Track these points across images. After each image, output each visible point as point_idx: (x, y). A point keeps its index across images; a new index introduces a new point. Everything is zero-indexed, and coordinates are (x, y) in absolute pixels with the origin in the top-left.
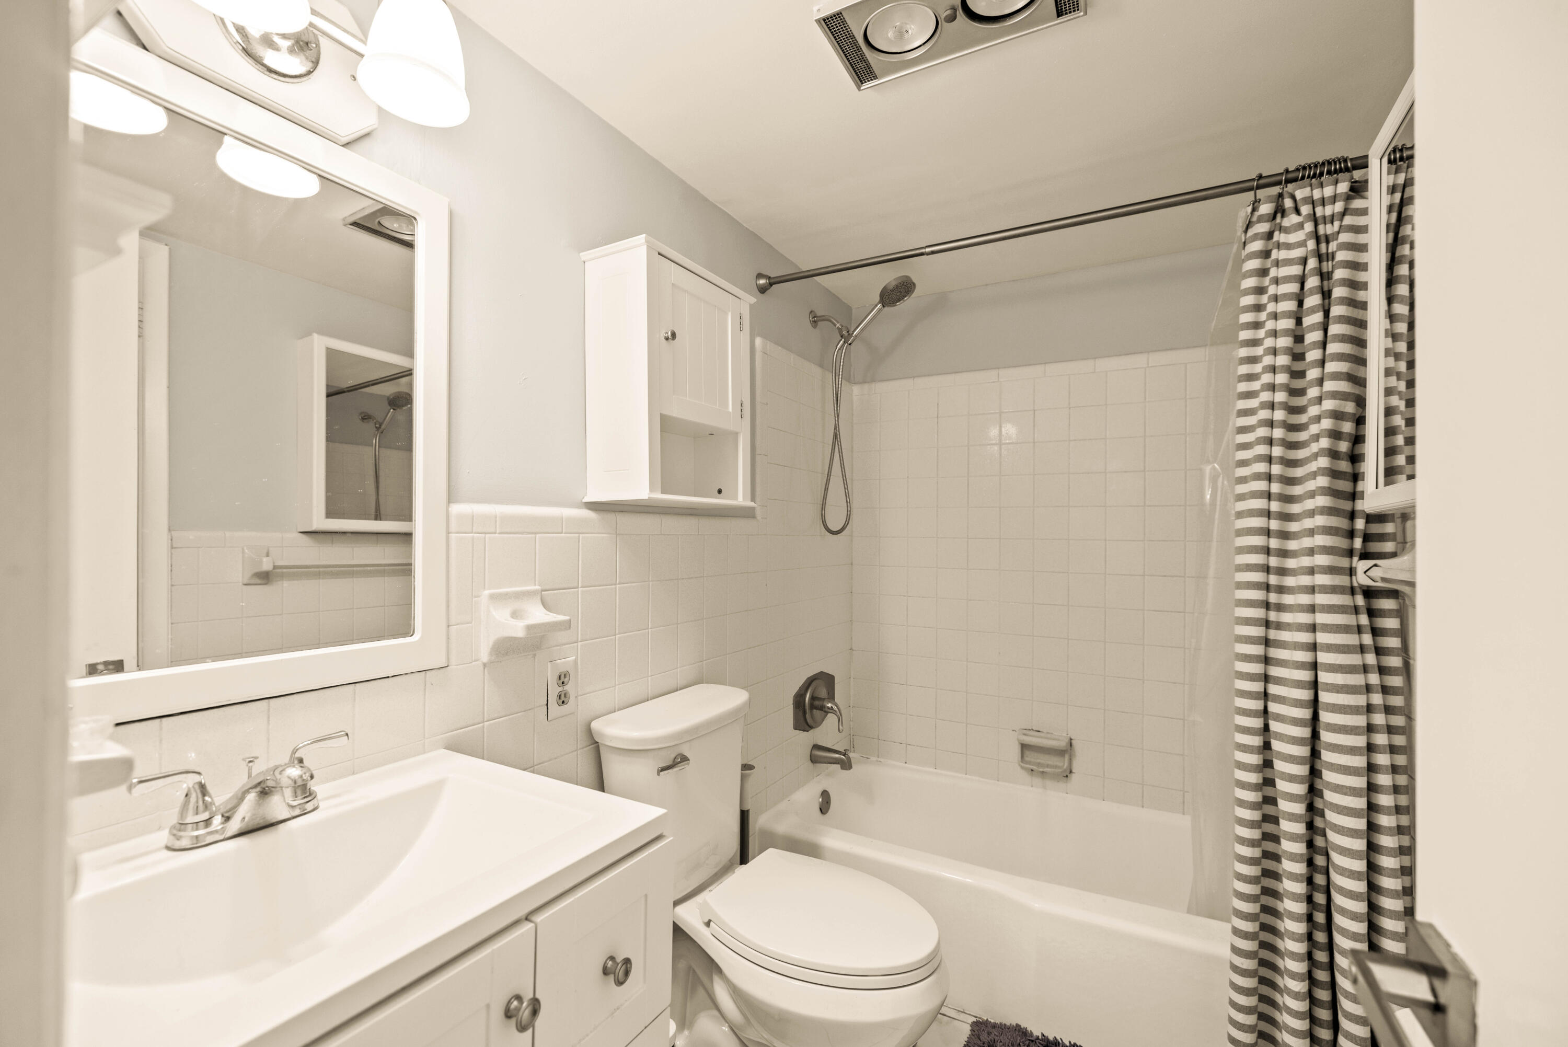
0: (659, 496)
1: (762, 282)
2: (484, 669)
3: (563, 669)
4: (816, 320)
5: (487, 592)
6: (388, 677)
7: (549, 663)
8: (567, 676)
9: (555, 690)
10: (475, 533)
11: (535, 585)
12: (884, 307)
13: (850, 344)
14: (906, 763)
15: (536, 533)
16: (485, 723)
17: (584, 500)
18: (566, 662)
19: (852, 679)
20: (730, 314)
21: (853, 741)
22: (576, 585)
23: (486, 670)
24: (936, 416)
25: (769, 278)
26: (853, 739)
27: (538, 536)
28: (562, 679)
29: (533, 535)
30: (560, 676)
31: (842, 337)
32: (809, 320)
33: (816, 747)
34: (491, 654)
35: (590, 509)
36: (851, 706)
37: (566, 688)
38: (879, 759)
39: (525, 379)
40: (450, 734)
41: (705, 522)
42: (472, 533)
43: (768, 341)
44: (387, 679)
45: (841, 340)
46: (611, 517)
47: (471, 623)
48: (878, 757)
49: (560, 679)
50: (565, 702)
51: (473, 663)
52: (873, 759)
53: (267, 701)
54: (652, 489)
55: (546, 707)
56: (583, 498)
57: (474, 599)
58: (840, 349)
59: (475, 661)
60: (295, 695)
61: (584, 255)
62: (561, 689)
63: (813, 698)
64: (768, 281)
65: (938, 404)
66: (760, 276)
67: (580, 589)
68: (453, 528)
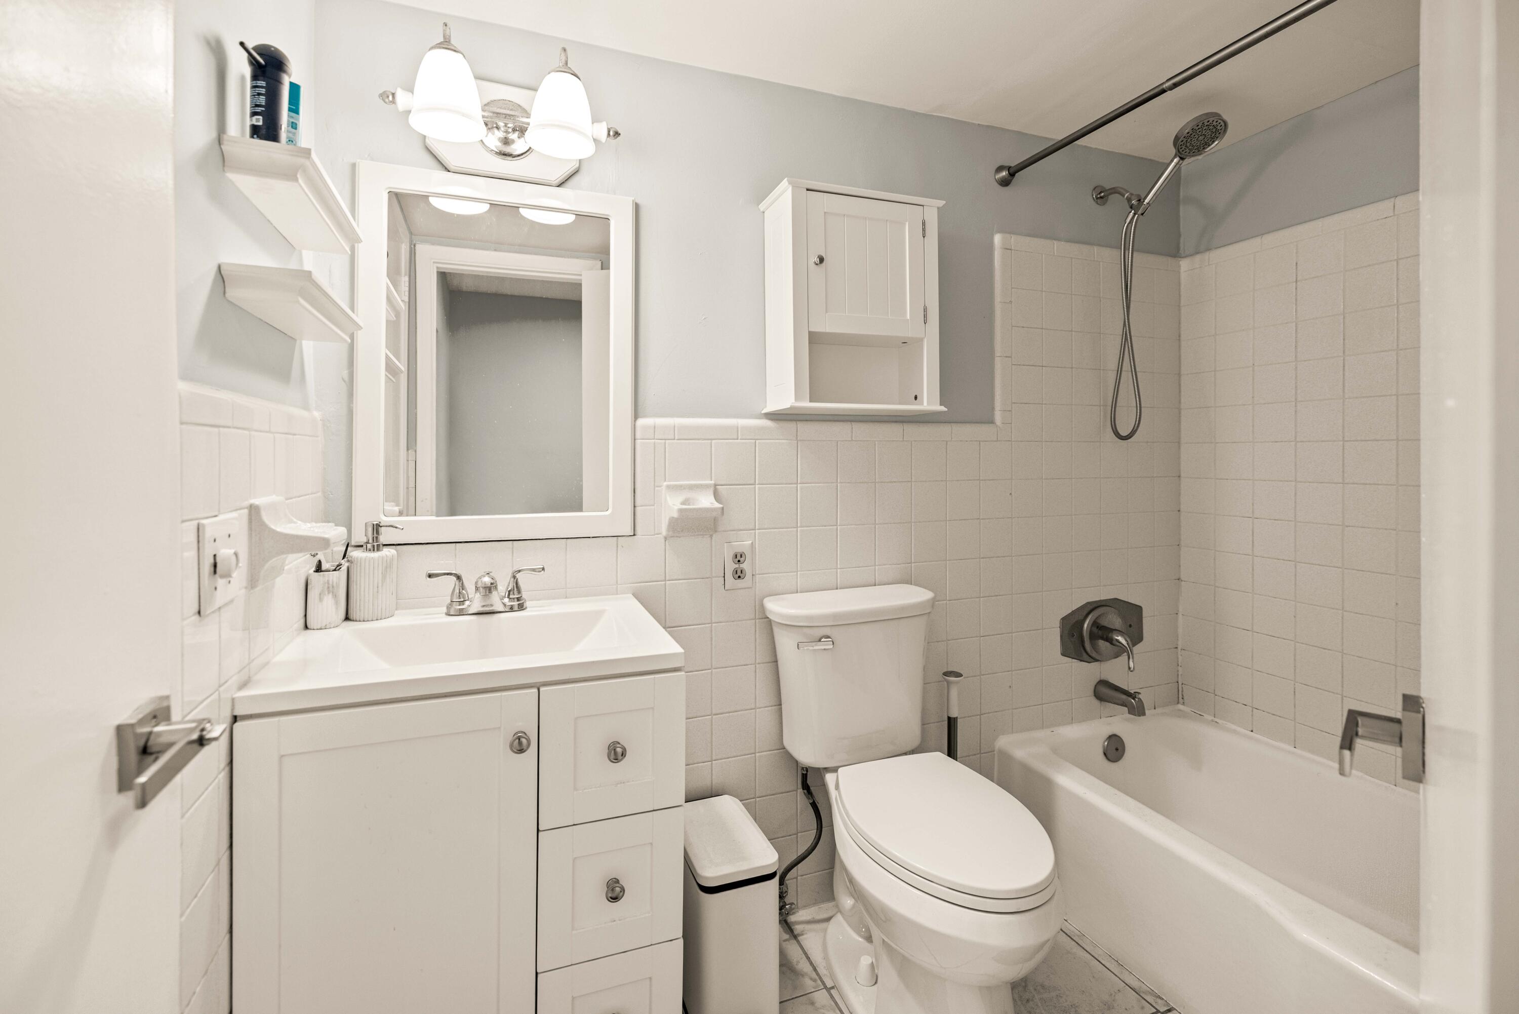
0: (806, 404)
1: (1004, 173)
2: (665, 541)
3: (740, 550)
4: (1102, 196)
5: (665, 484)
6: (589, 537)
7: (725, 544)
8: (743, 556)
9: (731, 566)
10: (657, 439)
11: (711, 480)
12: (1182, 159)
13: (1142, 214)
14: (1252, 731)
15: (712, 439)
16: (667, 582)
17: (763, 412)
18: (743, 544)
19: (1180, 616)
20: (907, 223)
21: (1182, 691)
22: (752, 482)
23: (667, 542)
24: (1295, 280)
25: (1009, 168)
26: (1182, 688)
27: (713, 441)
28: (738, 558)
29: (710, 441)
30: (736, 555)
31: (1131, 207)
32: (1092, 199)
33: (1103, 683)
34: (668, 530)
35: (772, 420)
36: (1179, 648)
37: (742, 566)
38: (1216, 720)
39: (705, 318)
40: (636, 584)
41: (910, 429)
42: (654, 439)
43: (1012, 235)
44: (589, 539)
45: (1131, 212)
46: (791, 426)
47: (654, 505)
48: (1215, 717)
49: (736, 558)
50: (742, 577)
51: (656, 536)
52: (1207, 717)
53: (512, 542)
54: (797, 398)
55: (723, 578)
56: (763, 409)
57: (656, 488)
58: (1129, 223)
59: (657, 534)
60: (528, 541)
61: (762, 207)
62: (737, 566)
63: (1095, 624)
64: (1007, 172)
65: (1297, 264)
66: (1000, 169)
67: (757, 486)
68: (638, 435)
